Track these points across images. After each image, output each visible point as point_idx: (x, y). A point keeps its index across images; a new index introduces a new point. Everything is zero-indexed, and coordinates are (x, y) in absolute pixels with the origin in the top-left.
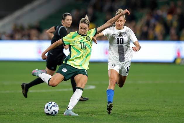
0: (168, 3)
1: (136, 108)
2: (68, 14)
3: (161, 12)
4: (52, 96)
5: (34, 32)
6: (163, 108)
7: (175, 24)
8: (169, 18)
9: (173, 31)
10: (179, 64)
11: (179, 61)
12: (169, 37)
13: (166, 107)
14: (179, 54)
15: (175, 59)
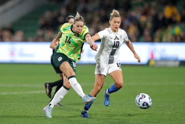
0: (142, 4)
1: (109, 111)
2: (72, 17)
3: (135, 13)
4: (24, 98)
5: (6, 34)
6: (135, 110)
7: (149, 25)
8: (143, 19)
9: (147, 33)
10: (153, 67)
11: (152, 63)
12: (143, 39)
13: (139, 110)
14: (152, 56)
15: (149, 61)
